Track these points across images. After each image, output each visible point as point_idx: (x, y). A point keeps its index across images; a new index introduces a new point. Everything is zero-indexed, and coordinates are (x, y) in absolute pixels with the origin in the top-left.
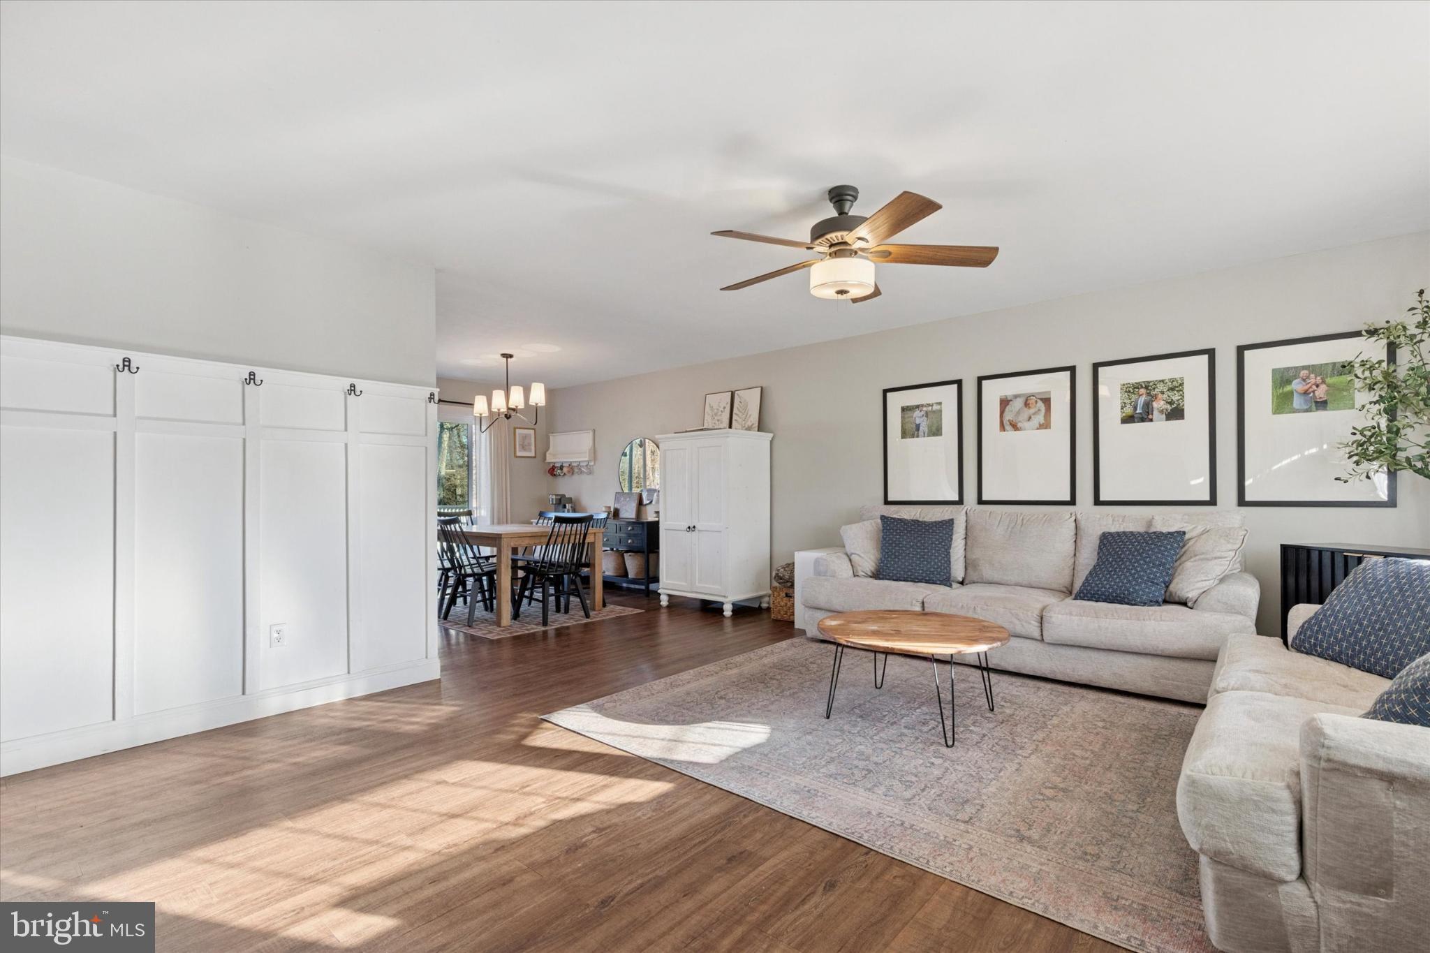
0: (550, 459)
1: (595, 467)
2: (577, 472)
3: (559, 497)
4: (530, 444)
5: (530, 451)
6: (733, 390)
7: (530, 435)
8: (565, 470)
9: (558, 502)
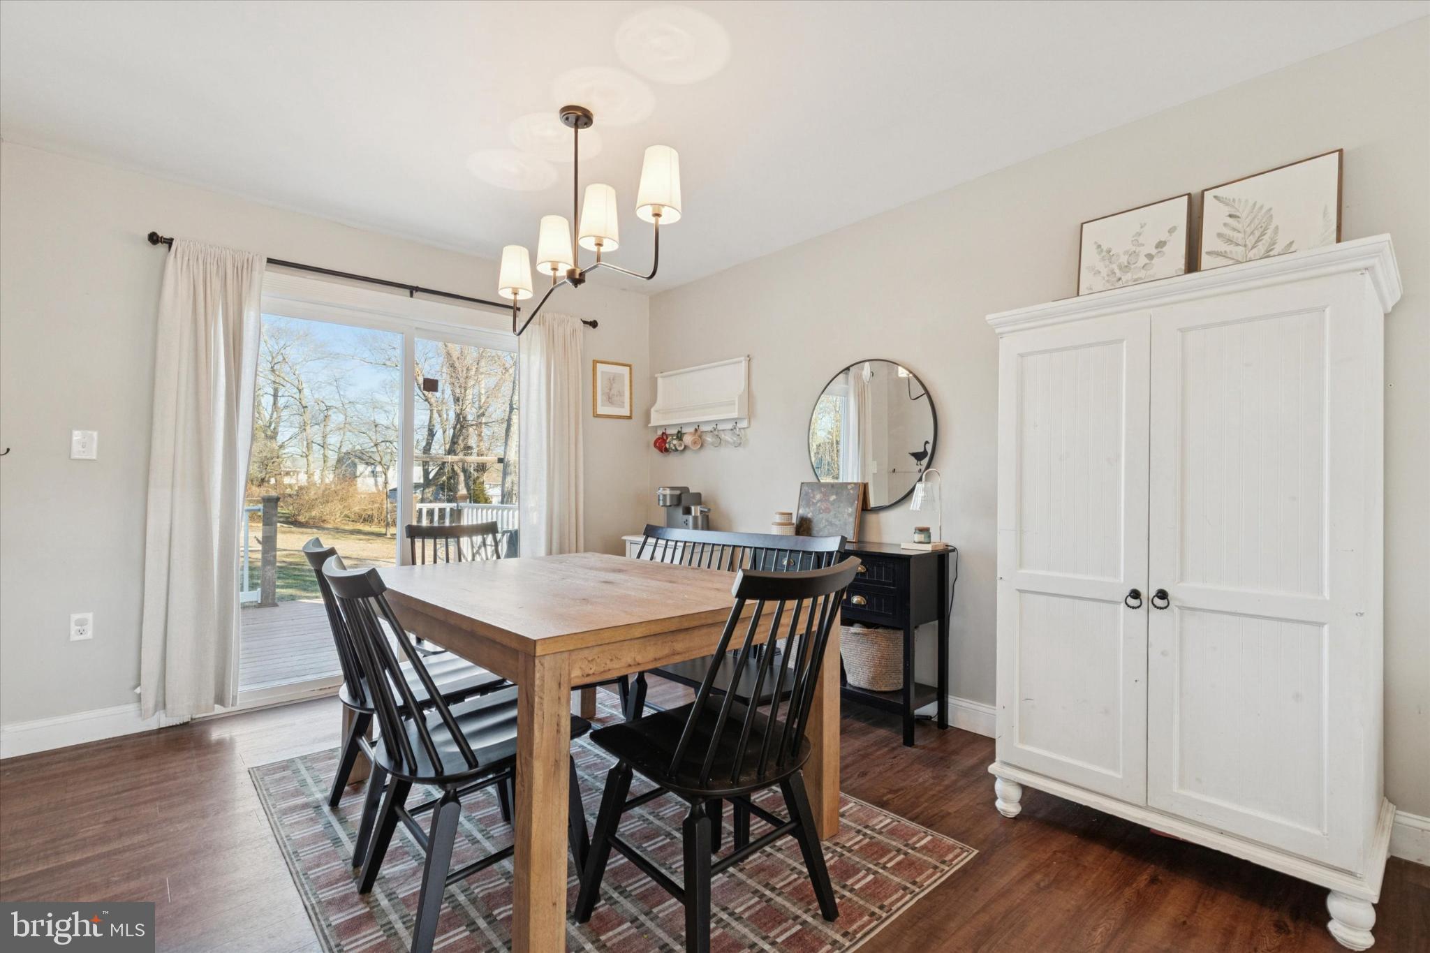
0: (656, 420)
1: (748, 430)
2: (712, 444)
3: (678, 492)
4: (621, 394)
5: (622, 406)
6: (1195, 190)
7: (622, 375)
8: (688, 439)
9: (675, 503)
